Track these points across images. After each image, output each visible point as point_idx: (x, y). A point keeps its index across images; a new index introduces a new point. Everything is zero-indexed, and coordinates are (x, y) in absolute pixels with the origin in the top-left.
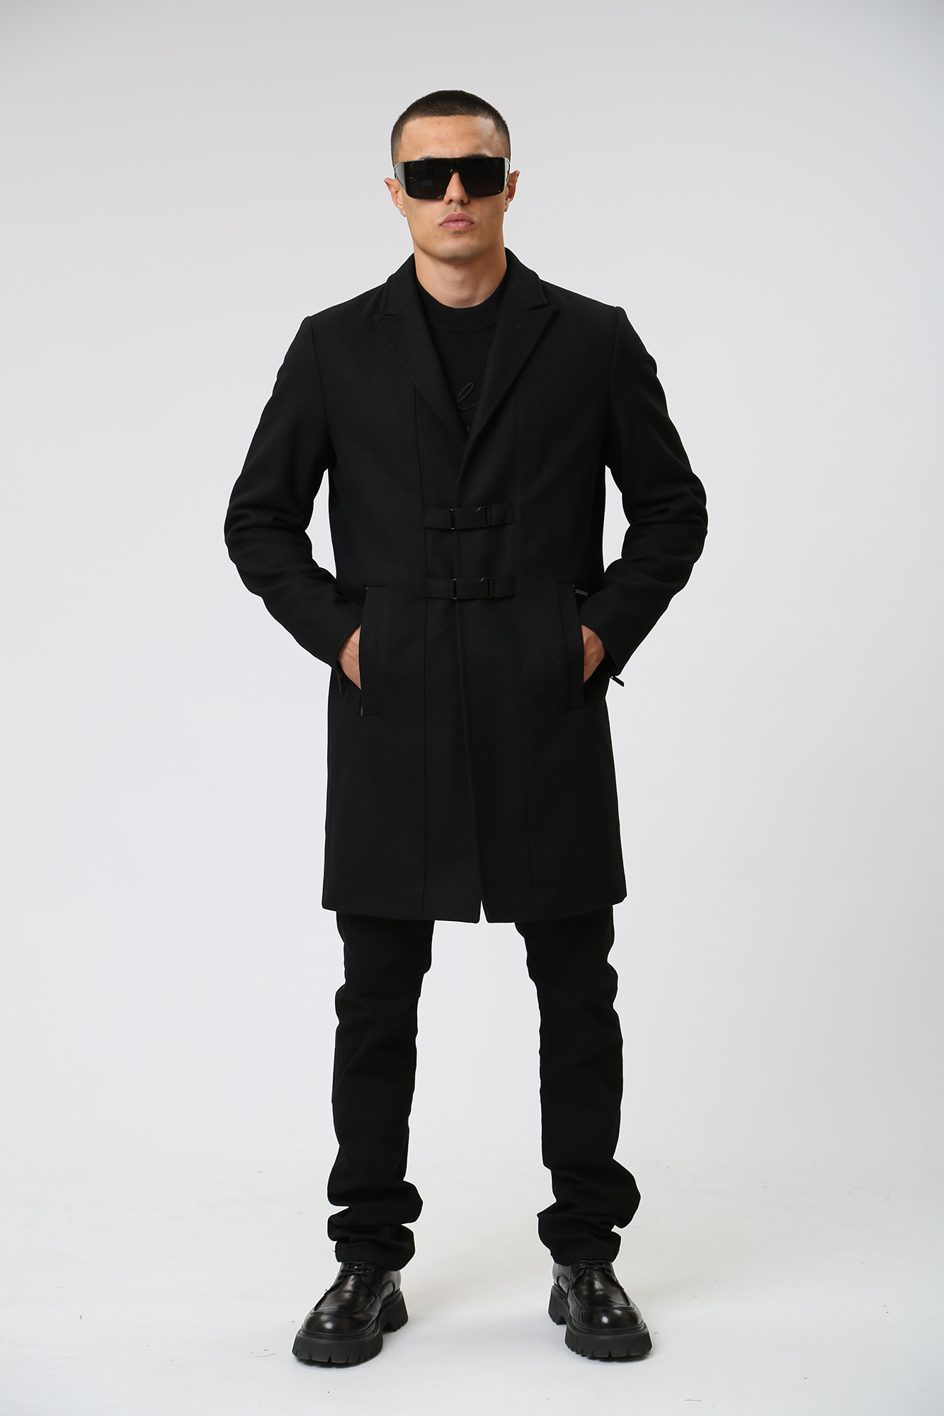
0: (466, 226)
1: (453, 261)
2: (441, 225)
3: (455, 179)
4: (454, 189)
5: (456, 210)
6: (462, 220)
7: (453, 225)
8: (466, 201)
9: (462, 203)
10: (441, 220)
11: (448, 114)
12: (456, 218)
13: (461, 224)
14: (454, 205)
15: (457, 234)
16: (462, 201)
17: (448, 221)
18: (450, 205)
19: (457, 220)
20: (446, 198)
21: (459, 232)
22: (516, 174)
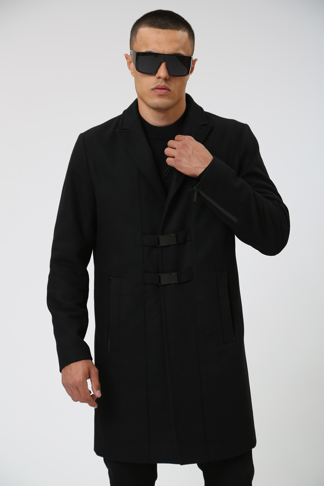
0: (166, 92)
1: (157, 109)
2: (152, 89)
3: (163, 66)
4: (162, 71)
5: (162, 83)
6: (164, 89)
7: (159, 91)
8: (168, 78)
9: (166, 80)
10: (153, 87)
11: (164, 28)
12: (161, 87)
13: (164, 91)
14: (161, 80)
15: (161, 96)
16: (166, 78)
17: (157, 88)
18: (159, 80)
19: (162, 89)
20: (157, 75)
21: (162, 95)
22: (196, 60)
